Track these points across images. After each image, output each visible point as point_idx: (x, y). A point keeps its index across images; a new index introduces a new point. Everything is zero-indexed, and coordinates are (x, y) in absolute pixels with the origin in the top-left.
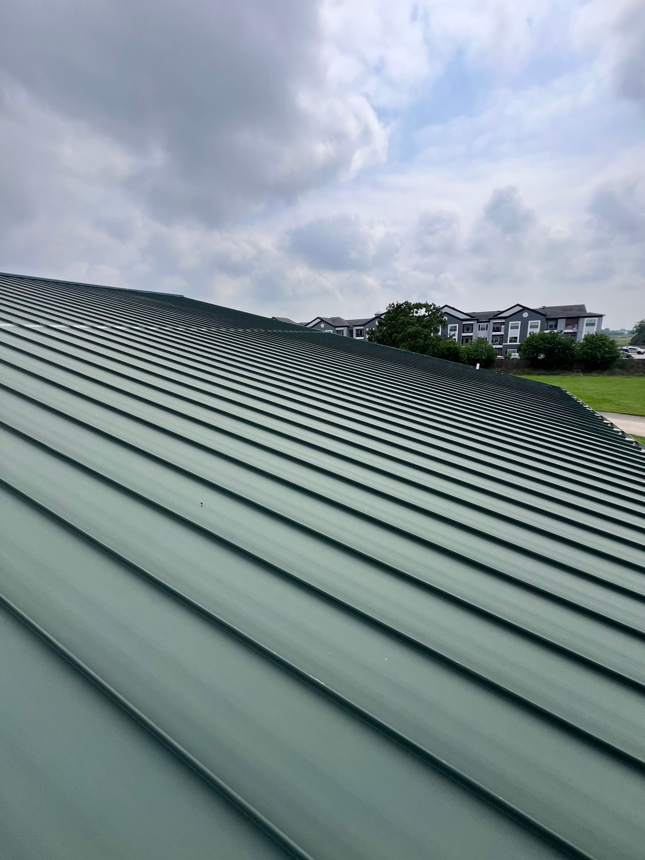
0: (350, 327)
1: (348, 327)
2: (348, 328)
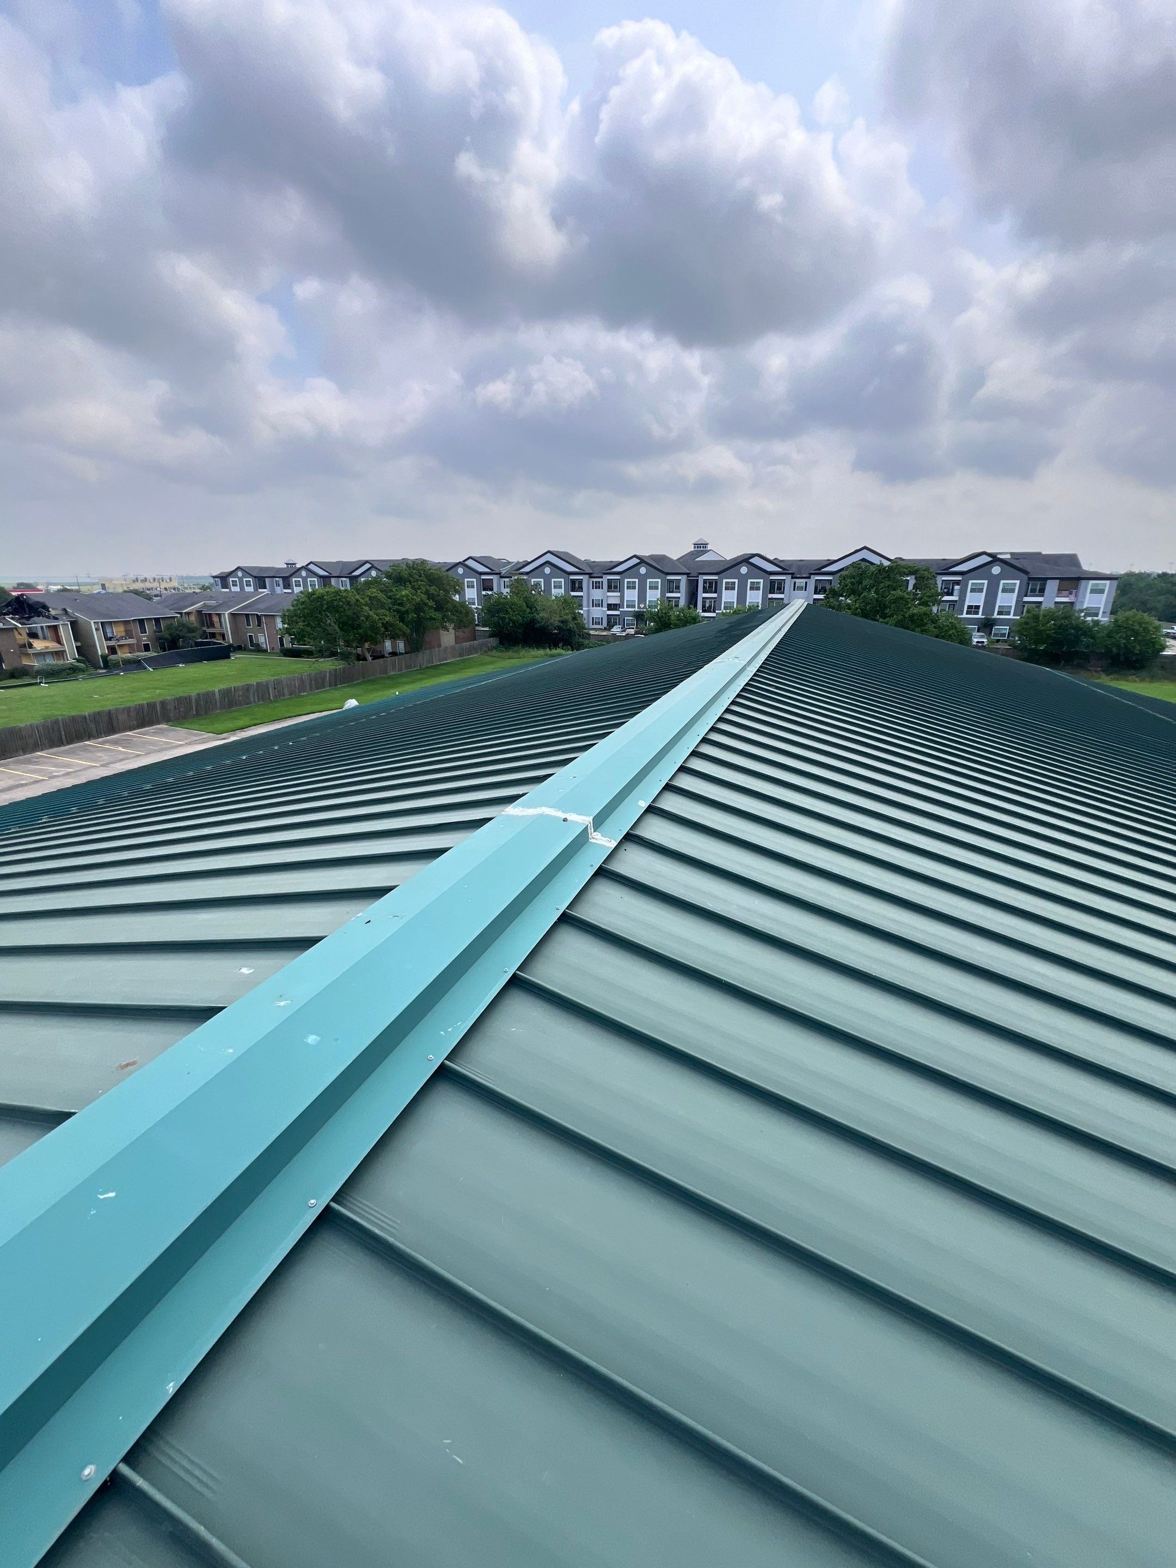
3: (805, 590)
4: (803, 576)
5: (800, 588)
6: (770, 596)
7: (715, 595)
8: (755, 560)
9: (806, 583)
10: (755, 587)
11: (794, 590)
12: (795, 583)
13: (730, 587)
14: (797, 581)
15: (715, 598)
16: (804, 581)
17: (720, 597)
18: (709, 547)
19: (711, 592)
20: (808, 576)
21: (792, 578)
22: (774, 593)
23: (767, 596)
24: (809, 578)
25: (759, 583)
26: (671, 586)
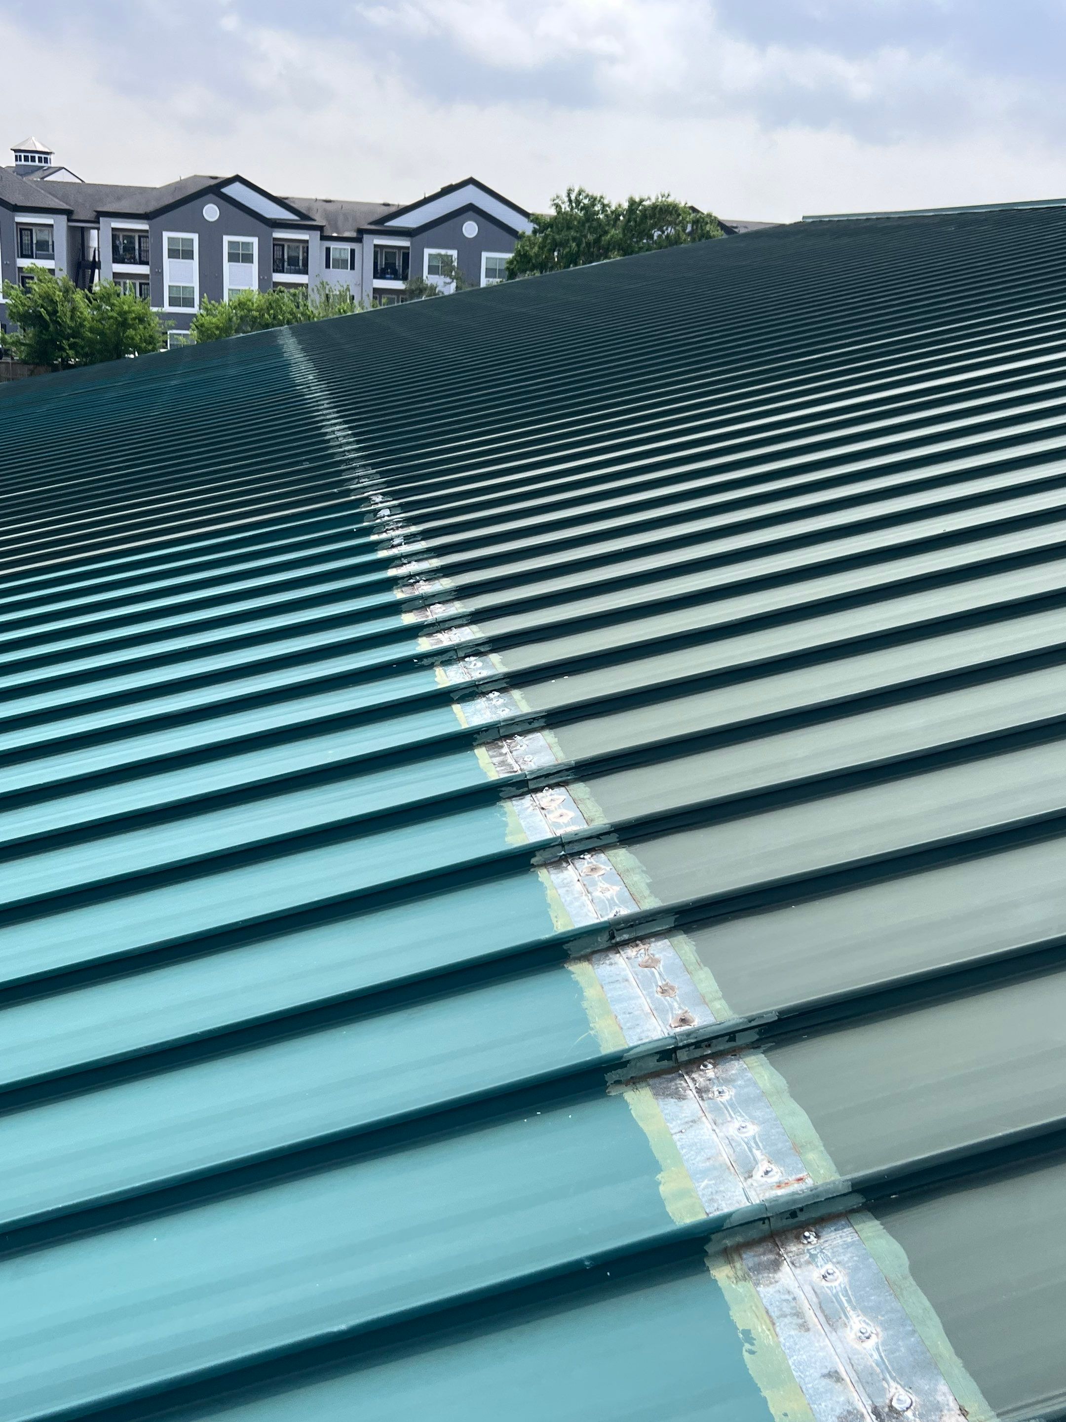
0: (75, 217)
1: (68, 213)
2: (69, 220)
3: (352, 268)
4: (347, 234)
5: (340, 264)
6: (278, 277)
7: (144, 270)
8: (235, 191)
9: (353, 252)
10: (241, 256)
11: (328, 266)
12: (328, 250)
13: (181, 252)
14: (333, 245)
15: (145, 276)
16: (348, 246)
17: (158, 272)
18: (54, 162)
19: (133, 262)
20: (353, 234)
21: (323, 238)
22: (282, 271)
23: (271, 277)
24: (358, 240)
25: (247, 245)
26: (26, 240)
